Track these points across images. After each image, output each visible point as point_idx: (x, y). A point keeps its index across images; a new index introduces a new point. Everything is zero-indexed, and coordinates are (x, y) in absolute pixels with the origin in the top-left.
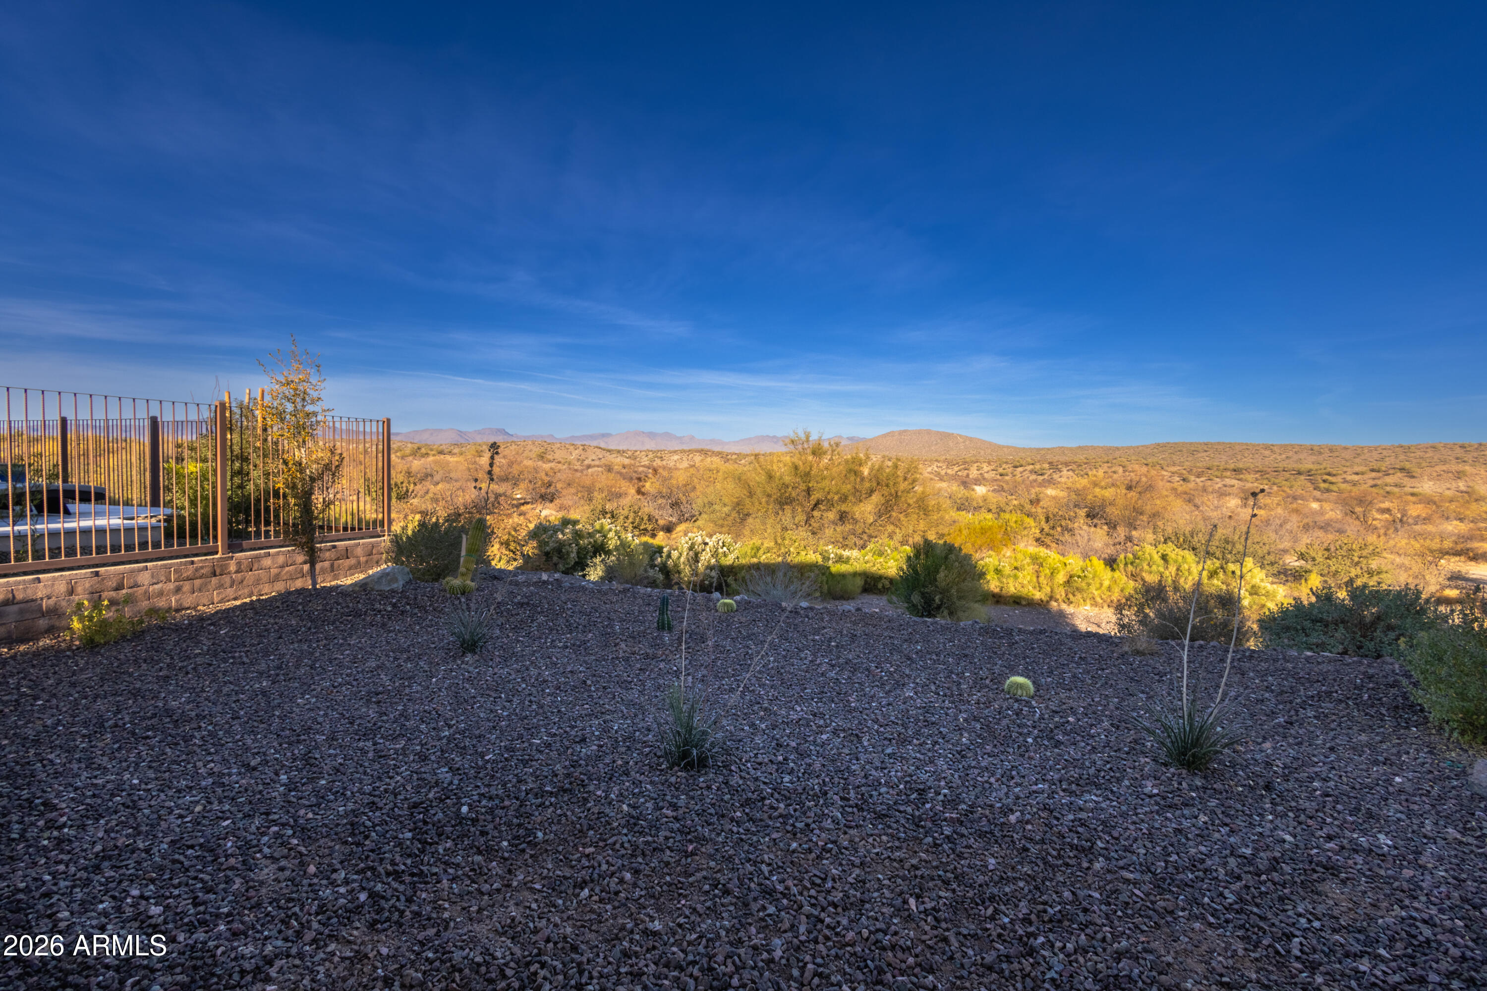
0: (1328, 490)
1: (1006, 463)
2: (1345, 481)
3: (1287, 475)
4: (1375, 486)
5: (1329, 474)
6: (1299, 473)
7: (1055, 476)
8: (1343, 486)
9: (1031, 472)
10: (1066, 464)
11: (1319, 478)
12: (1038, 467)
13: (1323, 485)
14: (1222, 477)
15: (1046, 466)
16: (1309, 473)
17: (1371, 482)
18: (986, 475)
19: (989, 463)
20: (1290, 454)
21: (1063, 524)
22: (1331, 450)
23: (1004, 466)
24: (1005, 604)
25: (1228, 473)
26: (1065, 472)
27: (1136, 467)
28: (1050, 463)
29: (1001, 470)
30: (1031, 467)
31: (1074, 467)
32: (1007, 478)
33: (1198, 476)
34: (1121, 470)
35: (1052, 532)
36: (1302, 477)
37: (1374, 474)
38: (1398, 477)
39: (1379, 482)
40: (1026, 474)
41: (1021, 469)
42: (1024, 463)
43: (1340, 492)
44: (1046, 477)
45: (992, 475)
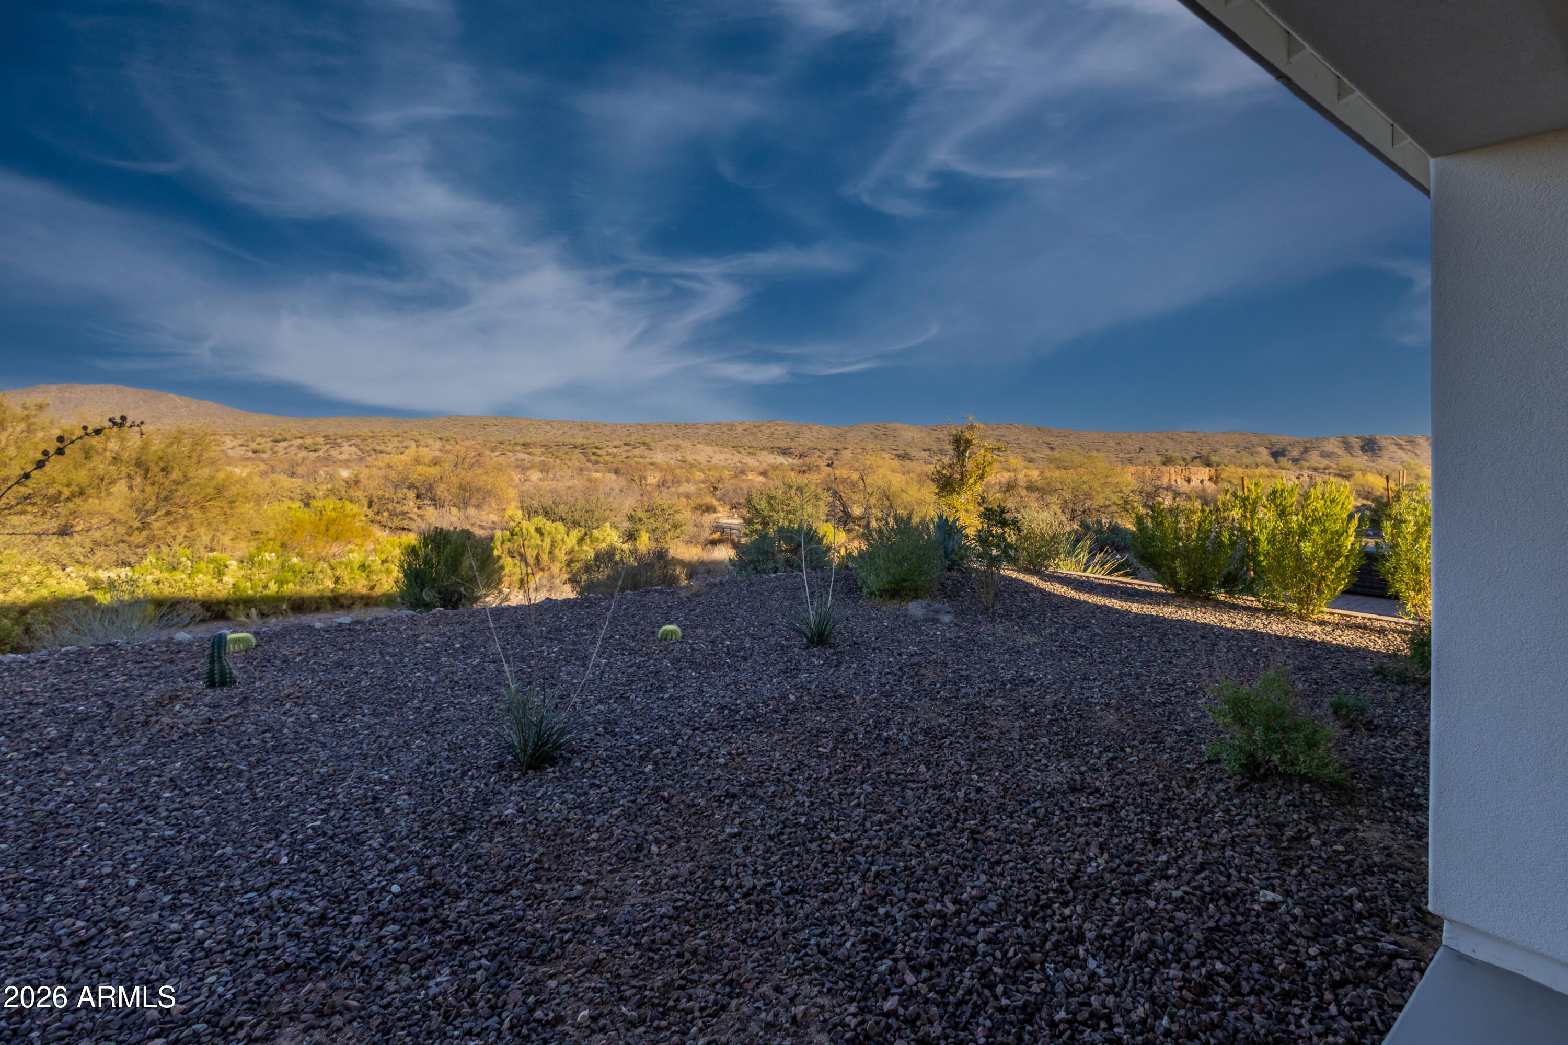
0: (597, 462)
1: (262, 436)
2: (608, 454)
3: (566, 448)
4: (627, 457)
5: (596, 448)
6: (575, 447)
7: (334, 453)
8: (607, 458)
9: (300, 447)
10: (348, 438)
11: (589, 451)
12: (309, 441)
13: (593, 458)
14: (514, 452)
15: (321, 440)
16: (582, 447)
17: (625, 455)
18: (230, 452)
19: (235, 436)
20: (566, 429)
21: (390, 507)
22: (595, 427)
23: (259, 440)
24: (377, 605)
25: (518, 448)
26: (346, 447)
27: (431, 441)
28: (325, 437)
29: (254, 446)
30: (300, 441)
31: (358, 441)
32: (264, 456)
33: (493, 451)
34: (413, 445)
35: (378, 518)
36: (578, 451)
37: (627, 448)
38: (640, 450)
39: (630, 454)
40: (293, 450)
41: (284, 444)
42: (288, 436)
43: (606, 463)
44: (321, 453)
45: (241, 451)
